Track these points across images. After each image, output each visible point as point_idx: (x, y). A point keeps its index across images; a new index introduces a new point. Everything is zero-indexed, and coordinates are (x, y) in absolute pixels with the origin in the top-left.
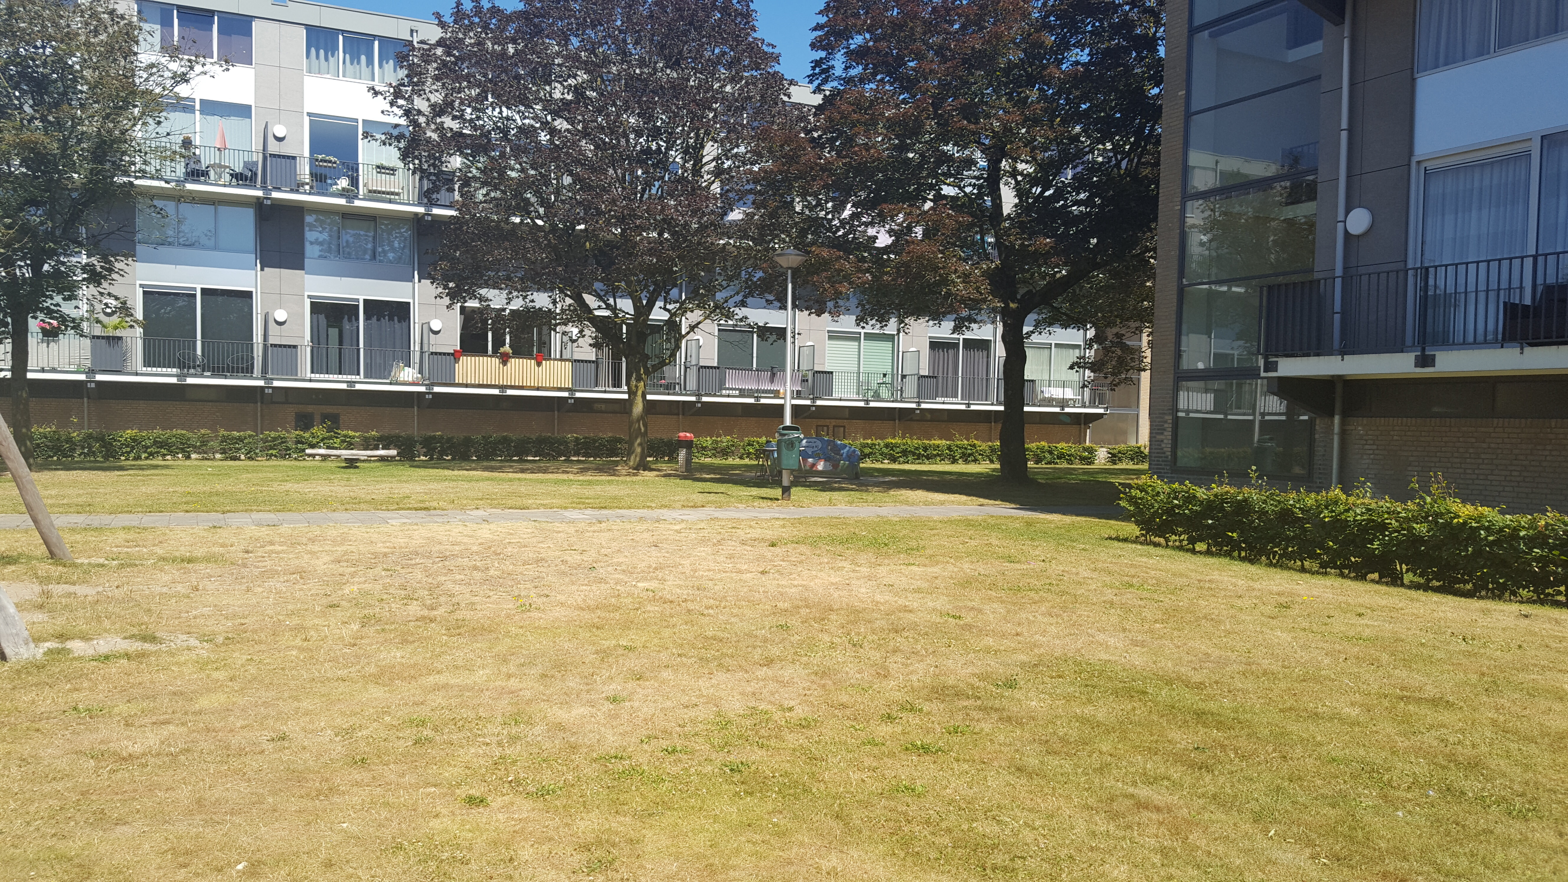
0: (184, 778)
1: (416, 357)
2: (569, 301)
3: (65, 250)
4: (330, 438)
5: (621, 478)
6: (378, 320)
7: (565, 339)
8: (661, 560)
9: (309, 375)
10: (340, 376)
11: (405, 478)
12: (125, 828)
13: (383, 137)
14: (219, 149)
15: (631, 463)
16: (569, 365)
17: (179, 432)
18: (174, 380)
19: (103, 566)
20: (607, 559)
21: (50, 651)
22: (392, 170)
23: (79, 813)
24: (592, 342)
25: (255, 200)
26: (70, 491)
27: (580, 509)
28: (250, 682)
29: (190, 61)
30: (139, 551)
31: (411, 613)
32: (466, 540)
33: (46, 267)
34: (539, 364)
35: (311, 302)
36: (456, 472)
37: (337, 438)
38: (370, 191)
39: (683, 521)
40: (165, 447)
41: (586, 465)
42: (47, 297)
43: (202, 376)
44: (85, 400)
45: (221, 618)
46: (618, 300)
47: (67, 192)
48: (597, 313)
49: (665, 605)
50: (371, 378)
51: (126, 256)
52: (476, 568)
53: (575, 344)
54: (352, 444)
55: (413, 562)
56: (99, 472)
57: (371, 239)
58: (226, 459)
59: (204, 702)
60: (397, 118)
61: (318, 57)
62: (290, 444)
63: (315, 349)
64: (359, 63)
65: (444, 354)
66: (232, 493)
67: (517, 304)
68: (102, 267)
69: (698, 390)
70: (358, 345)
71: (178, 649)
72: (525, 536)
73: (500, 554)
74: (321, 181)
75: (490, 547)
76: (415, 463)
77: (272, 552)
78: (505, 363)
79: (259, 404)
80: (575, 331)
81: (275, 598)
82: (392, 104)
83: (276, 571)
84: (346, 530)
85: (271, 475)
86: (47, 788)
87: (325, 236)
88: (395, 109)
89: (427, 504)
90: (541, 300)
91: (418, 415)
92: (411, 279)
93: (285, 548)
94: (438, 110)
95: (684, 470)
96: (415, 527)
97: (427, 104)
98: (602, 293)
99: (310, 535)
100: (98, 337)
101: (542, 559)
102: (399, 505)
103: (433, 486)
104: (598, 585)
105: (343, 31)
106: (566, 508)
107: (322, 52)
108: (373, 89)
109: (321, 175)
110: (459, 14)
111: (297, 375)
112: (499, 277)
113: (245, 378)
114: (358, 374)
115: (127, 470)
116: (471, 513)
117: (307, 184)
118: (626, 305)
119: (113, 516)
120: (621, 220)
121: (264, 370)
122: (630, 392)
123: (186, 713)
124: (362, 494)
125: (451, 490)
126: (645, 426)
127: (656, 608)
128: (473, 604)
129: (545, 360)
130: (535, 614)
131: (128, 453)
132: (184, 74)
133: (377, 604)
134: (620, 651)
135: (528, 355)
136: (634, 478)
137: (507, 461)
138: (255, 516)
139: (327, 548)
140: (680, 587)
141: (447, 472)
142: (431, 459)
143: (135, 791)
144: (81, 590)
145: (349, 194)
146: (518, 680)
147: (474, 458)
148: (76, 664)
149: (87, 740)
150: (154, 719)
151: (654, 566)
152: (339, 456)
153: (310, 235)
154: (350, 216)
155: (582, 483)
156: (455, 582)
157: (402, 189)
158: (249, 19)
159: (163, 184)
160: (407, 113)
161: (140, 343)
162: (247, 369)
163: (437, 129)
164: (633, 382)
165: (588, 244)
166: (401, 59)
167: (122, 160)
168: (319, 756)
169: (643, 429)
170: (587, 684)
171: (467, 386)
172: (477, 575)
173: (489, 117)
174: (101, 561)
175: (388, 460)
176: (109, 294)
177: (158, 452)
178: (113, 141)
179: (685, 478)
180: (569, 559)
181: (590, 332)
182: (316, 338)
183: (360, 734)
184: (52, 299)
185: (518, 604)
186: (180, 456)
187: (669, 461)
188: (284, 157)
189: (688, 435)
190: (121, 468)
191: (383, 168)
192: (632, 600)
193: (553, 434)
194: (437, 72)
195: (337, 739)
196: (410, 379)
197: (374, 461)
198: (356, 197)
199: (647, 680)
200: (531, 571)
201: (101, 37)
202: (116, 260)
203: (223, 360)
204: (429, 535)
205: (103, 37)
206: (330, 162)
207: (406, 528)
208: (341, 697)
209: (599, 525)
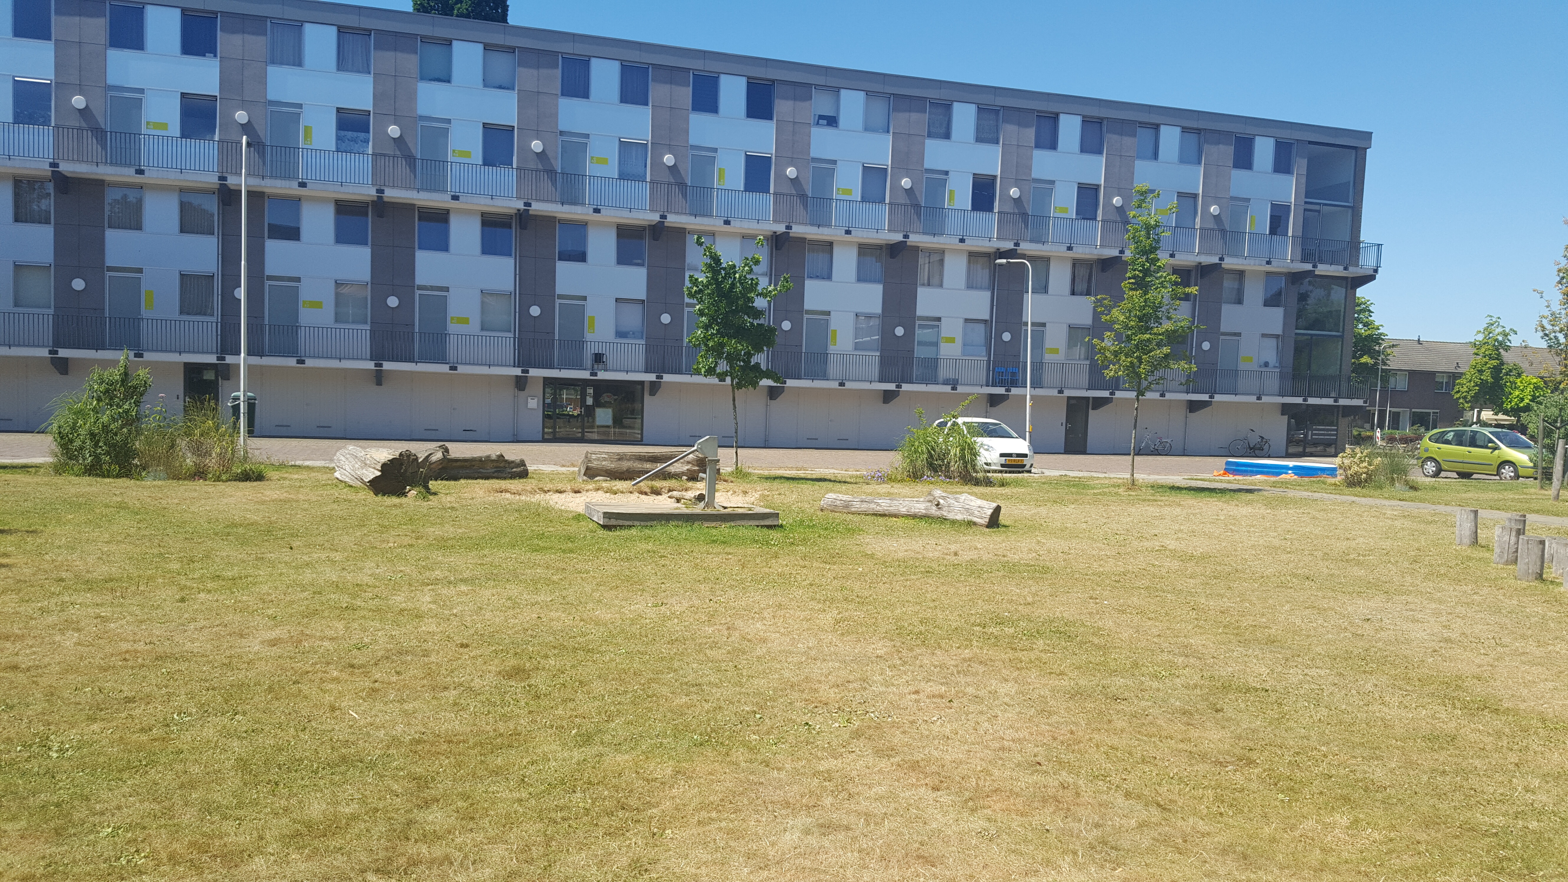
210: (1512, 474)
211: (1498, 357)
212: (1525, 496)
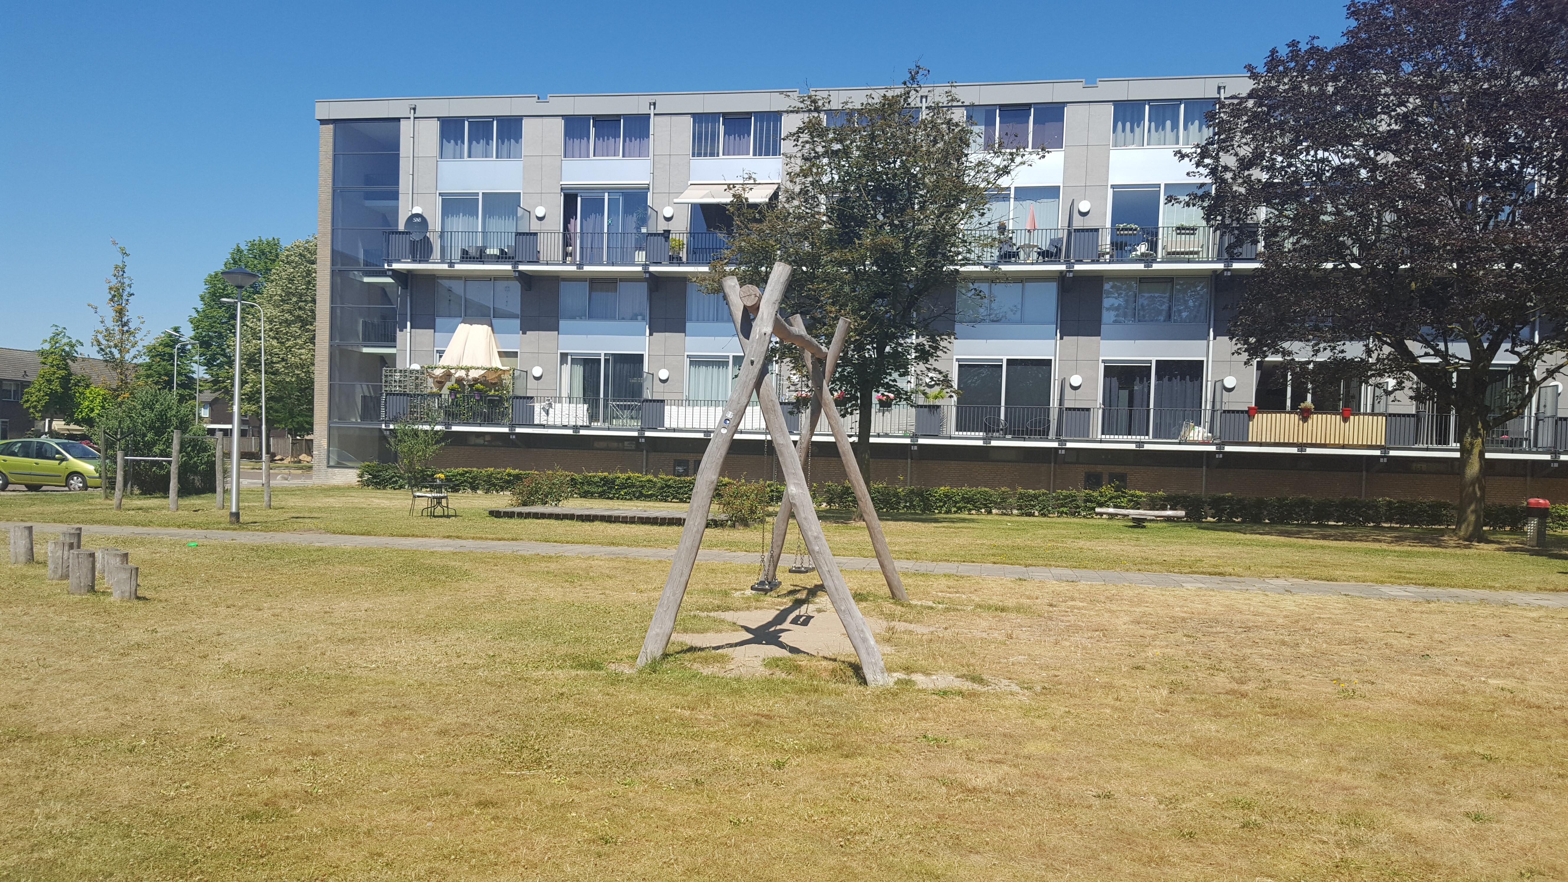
0: (1022, 819)
1: (1206, 416)
2: (1387, 349)
3: (902, 334)
4: (1118, 497)
5: (1448, 551)
6: (1170, 380)
7: (1379, 392)
8: (1516, 654)
9: (1100, 436)
10: (1130, 437)
11: (1194, 540)
12: (978, 857)
13: (1187, 199)
14: (1029, 231)
15: (1462, 533)
16: (1382, 420)
17: (983, 489)
18: (980, 443)
19: (932, 608)
20: (1443, 646)
21: (899, 682)
22: (1193, 229)
23: (939, 835)
24: (1413, 394)
25: (1058, 274)
26: (899, 540)
27: (1400, 584)
28: (1070, 735)
29: (1011, 154)
30: (959, 597)
31: (1219, 684)
32: (1268, 611)
33: (888, 349)
34: (1346, 420)
35: (1105, 366)
36: (1248, 536)
37: (1124, 497)
38: (1169, 253)
39: (1541, 607)
40: (971, 503)
41: (1401, 534)
42: (887, 374)
43: (1004, 439)
44: (909, 460)
45: (1035, 667)
46: (1449, 344)
47: (905, 284)
48: (1421, 360)
49: (1531, 711)
50: (1160, 438)
51: (949, 335)
52: (1284, 643)
53: (1392, 397)
54: (1138, 504)
55: (1214, 630)
56: (920, 524)
57: (1166, 300)
58: (1022, 515)
59: (1031, 748)
60: (1203, 177)
61: (1124, 130)
62: (1080, 503)
63: (1107, 411)
64: (1164, 129)
65: (1238, 412)
66: (1031, 548)
67: (1323, 357)
68: (930, 346)
69: (1555, 447)
70: (1148, 405)
71: (1002, 693)
72: (1337, 612)
73: (1310, 630)
74: (1121, 249)
75: (1297, 621)
76: (1203, 525)
77: (1074, 607)
78: (1305, 419)
79: (1053, 464)
80: (1391, 383)
81: (1082, 654)
82: (1198, 165)
83: (1080, 626)
84: (1141, 591)
85: (1064, 532)
86: (911, 806)
87: (1120, 301)
88: (1201, 169)
89: (1221, 570)
90: (1354, 350)
91: (1207, 475)
92: (1206, 337)
93: (1085, 604)
94: (1245, 164)
95: (1534, 543)
96: (1212, 593)
97: (1235, 159)
98: (1429, 338)
99: (1107, 594)
100: (921, 406)
101: (1361, 640)
102: (1192, 568)
103: (1225, 550)
104: (1435, 676)
105: (1150, 101)
106: (1382, 582)
107: (1128, 125)
108: (1180, 152)
109: (1121, 243)
110: (1273, 61)
111: (1088, 437)
112: (1305, 328)
113: (1041, 440)
114: (1147, 434)
115: (941, 522)
116: (1271, 581)
117: (1108, 253)
118: (1461, 350)
119: (935, 563)
120: (1458, 254)
121: (1059, 433)
122: (1462, 450)
123: (1017, 756)
124: (1153, 555)
125: (1246, 556)
126: (1482, 489)
127: (1519, 713)
128: (1286, 682)
129: (1353, 415)
130: (1361, 703)
131: (941, 507)
132: (1006, 167)
133: (1182, 670)
134: (1477, 760)
135: (1332, 409)
136: (1467, 551)
137: (1305, 525)
138: (1054, 570)
139: (1125, 608)
140: (1548, 689)
141: (1238, 536)
142: (1220, 521)
143: (982, 823)
144: (919, 629)
145: (1148, 259)
146: (1350, 775)
147: (1267, 521)
148: (921, 695)
149: (938, 768)
150: (990, 757)
151: (1508, 660)
152: (1125, 515)
153: (1107, 302)
154: (1146, 280)
155: (1400, 554)
156: (1262, 656)
157: (1202, 247)
158: (1062, 105)
159: (982, 268)
160: (1213, 172)
161: (954, 409)
162: (1044, 431)
163: (1244, 182)
164: (1468, 439)
165: (1413, 284)
166: (1209, 118)
167: (950, 251)
168: (1145, 822)
169: (1478, 494)
170: (1438, 793)
171: (1261, 444)
172: (1286, 651)
173: (1302, 163)
174: (930, 604)
175: (1174, 521)
176: (935, 369)
177: (966, 507)
178: (946, 236)
179: (1537, 553)
180: (1395, 642)
181: (1412, 381)
182: (1107, 401)
183: (1184, 806)
184: (891, 375)
185: (1340, 688)
186: (983, 510)
187: (1512, 532)
188: (1087, 230)
189: (1541, 501)
190: (936, 521)
191: (1183, 229)
192: (1482, 699)
193: (1360, 496)
194: (1247, 125)
195: (1162, 807)
196: (1200, 439)
197: (1161, 521)
198: (1154, 261)
199: (1519, 800)
200: (1348, 653)
201: (939, 145)
202: (942, 339)
203: (1023, 424)
204: (1228, 603)
205: (940, 145)
206: (1131, 229)
207: (1202, 593)
208: (1160, 764)
209: (1427, 605)
210: (81, 485)
211: (66, 367)
212: (90, 507)
